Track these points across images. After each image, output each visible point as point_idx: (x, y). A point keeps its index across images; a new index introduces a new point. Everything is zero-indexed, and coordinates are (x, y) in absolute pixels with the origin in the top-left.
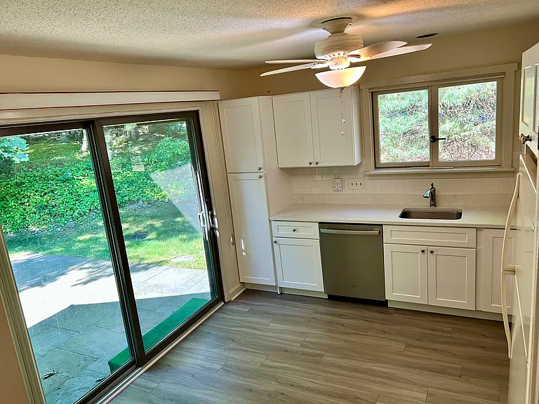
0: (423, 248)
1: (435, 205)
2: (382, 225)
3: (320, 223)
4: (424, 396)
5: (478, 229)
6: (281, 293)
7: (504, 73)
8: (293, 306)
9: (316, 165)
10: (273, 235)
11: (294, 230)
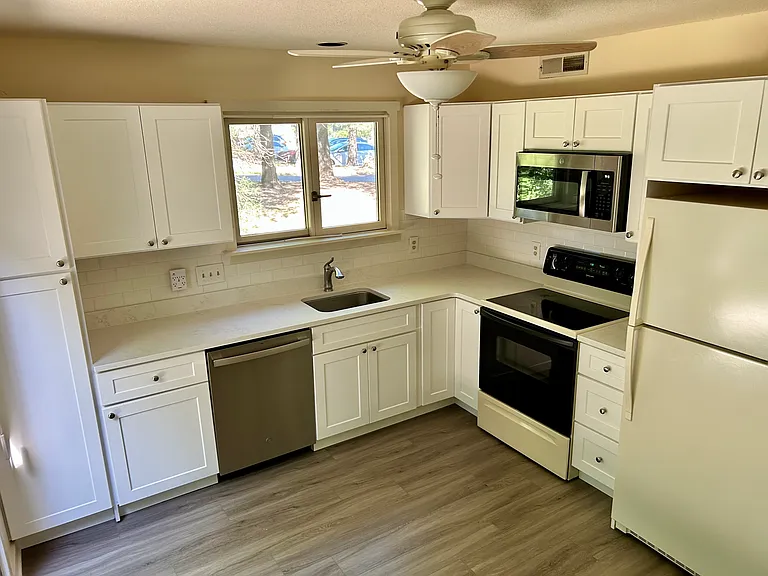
0: (364, 346)
1: (331, 289)
2: (308, 329)
3: (206, 351)
4: (492, 528)
5: (417, 305)
6: (122, 518)
7: (385, 113)
8: (174, 528)
9: (161, 247)
10: (101, 403)
11: (156, 379)
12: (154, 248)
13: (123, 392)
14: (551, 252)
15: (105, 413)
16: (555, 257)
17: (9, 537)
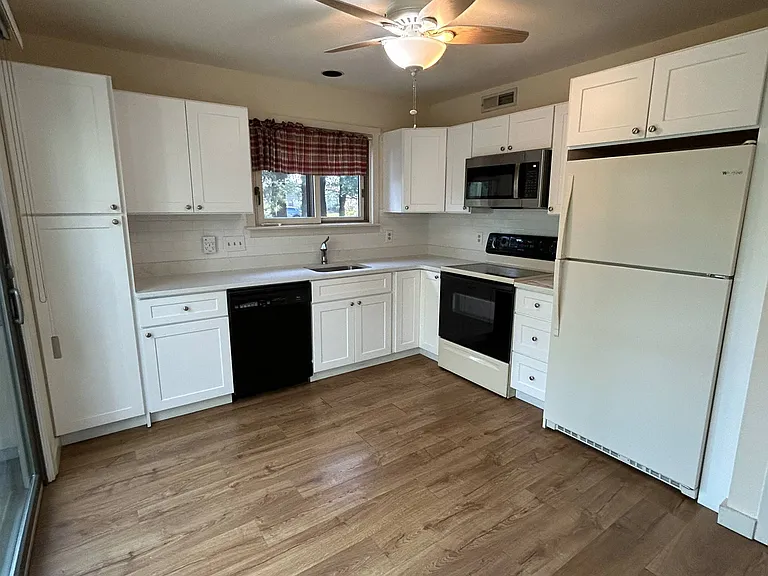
0: (352, 301)
2: (308, 281)
3: (228, 290)
5: (392, 272)
6: (153, 424)
9: (197, 211)
10: (140, 326)
11: (187, 309)
12: (191, 211)
13: (159, 318)
14: (492, 235)
15: (143, 333)
16: (494, 239)
17: (54, 433)
